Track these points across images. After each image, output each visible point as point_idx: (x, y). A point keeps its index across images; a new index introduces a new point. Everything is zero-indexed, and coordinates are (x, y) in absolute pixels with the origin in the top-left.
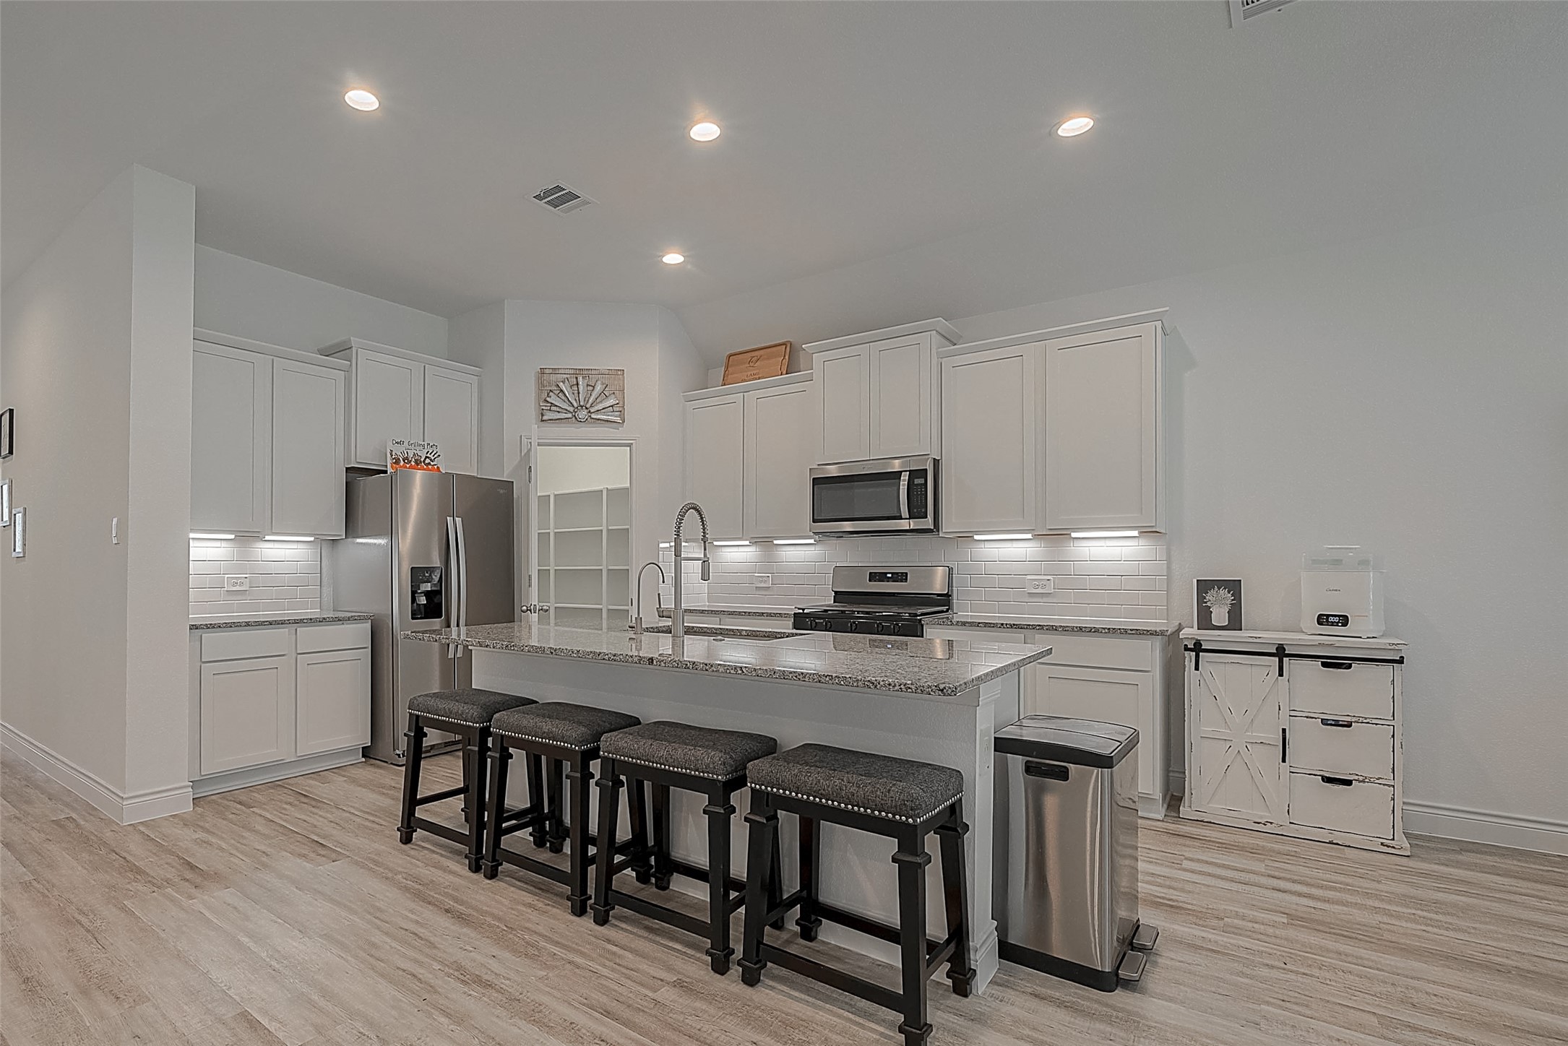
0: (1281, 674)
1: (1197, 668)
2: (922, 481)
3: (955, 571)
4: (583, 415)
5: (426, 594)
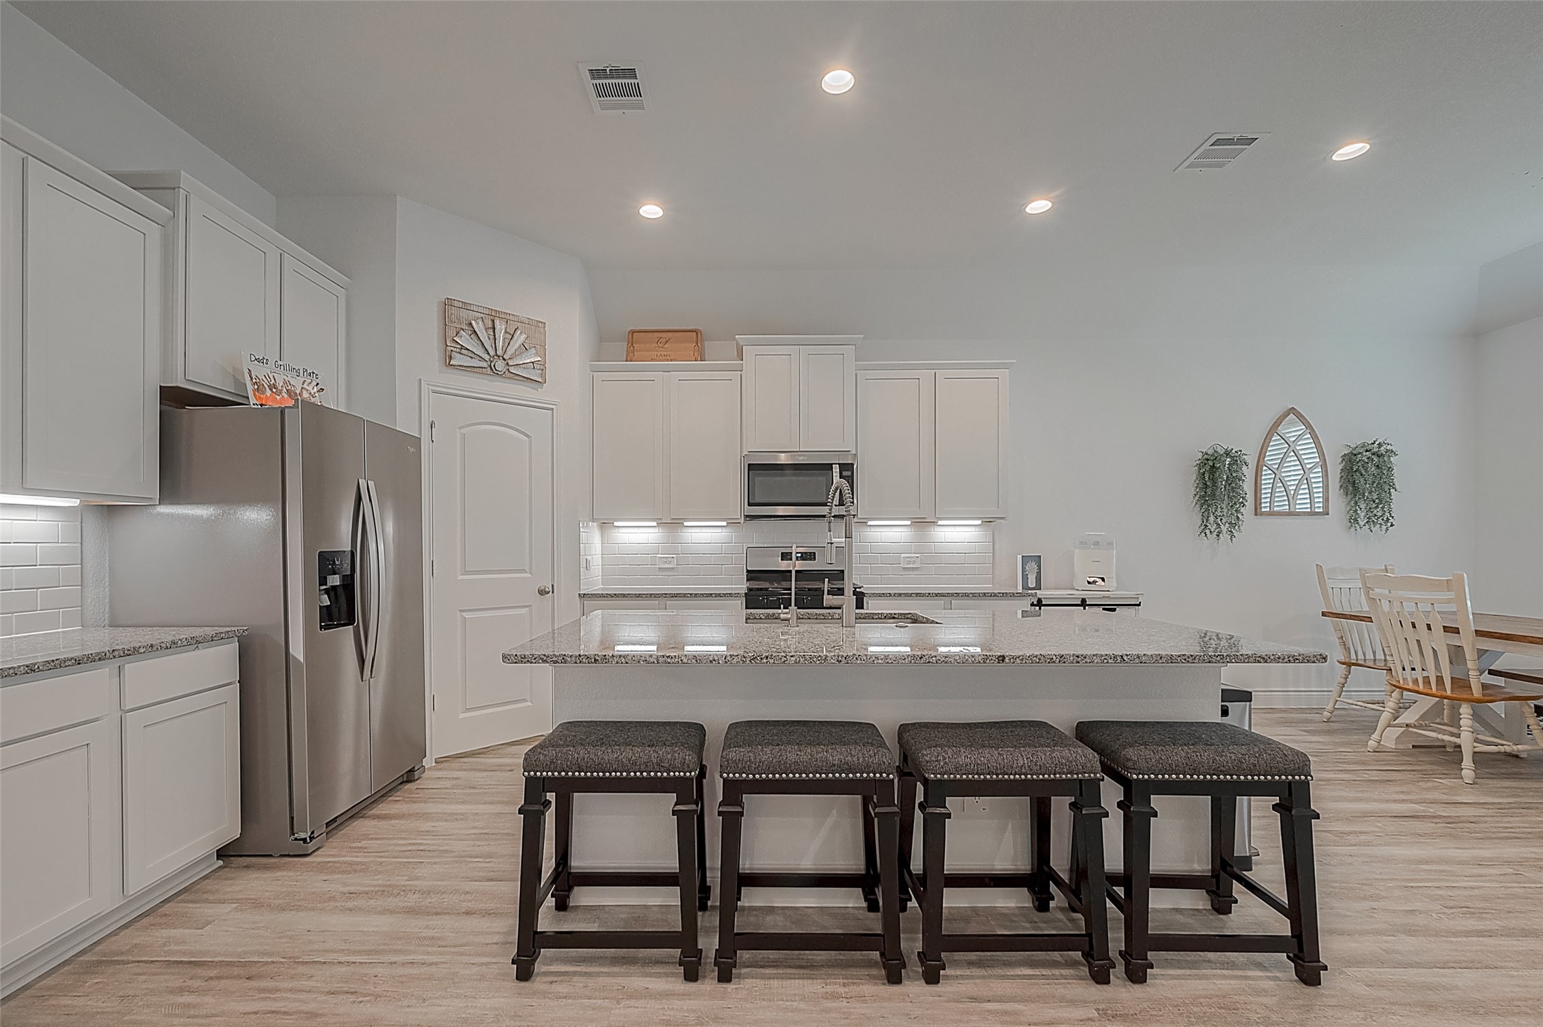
2: (849, 474)
4: (500, 365)
5: (331, 591)
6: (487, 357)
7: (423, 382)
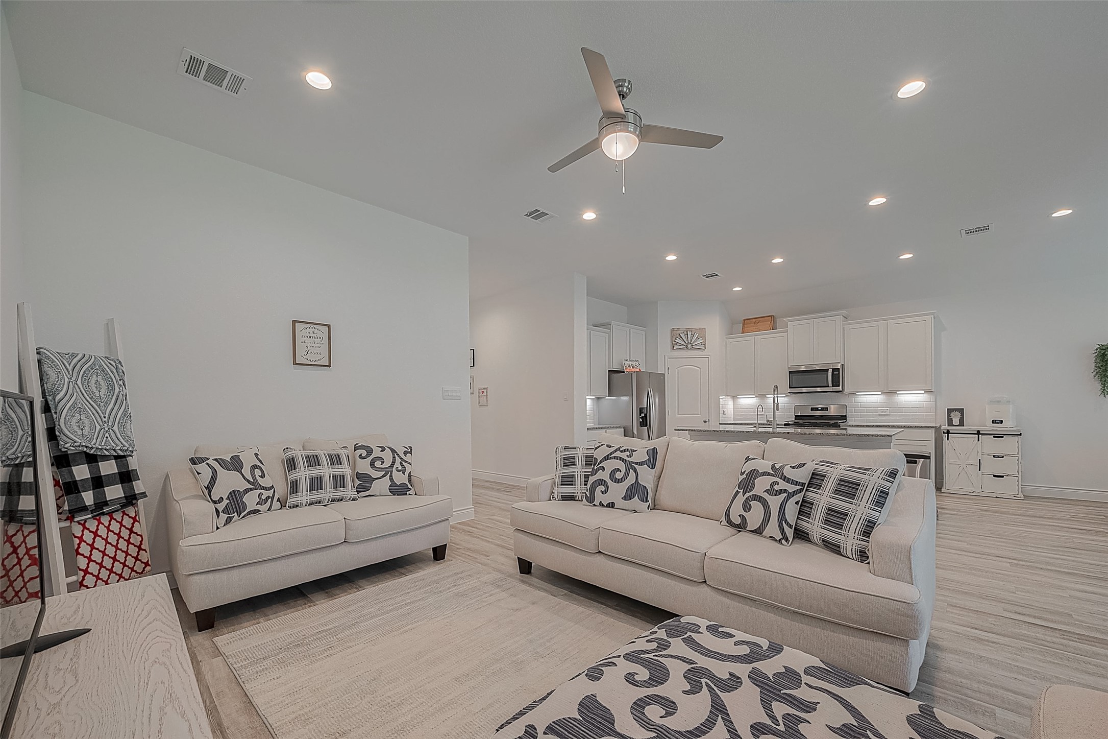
0: (978, 440)
1: (948, 439)
2: (837, 373)
3: (848, 407)
4: (689, 346)
5: (642, 418)
6: (685, 344)
7: (666, 357)
